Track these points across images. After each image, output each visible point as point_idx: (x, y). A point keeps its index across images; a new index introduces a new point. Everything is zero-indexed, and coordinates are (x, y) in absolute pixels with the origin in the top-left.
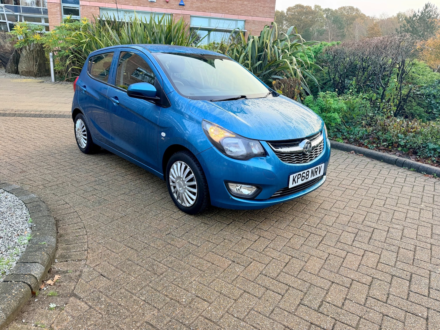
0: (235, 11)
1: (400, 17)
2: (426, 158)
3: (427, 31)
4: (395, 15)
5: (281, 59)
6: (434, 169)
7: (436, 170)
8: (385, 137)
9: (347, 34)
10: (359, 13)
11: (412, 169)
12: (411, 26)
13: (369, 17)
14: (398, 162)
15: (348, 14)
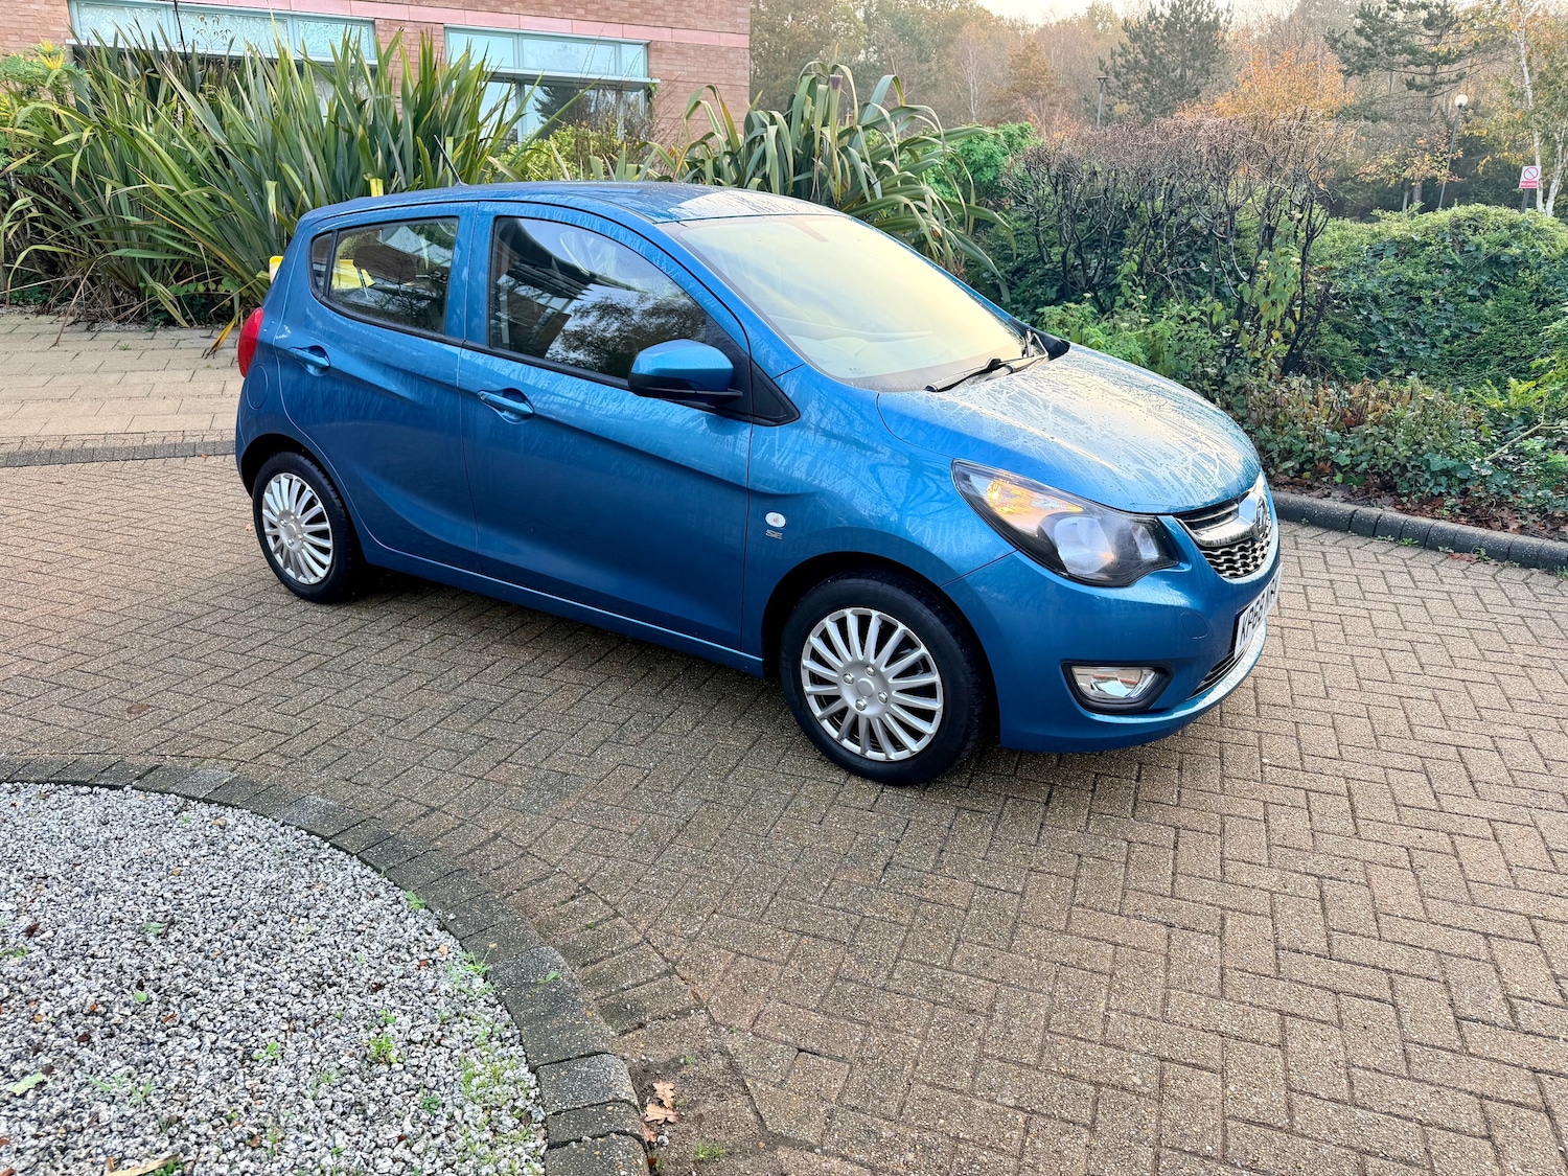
0: (607, 9)
1: (1097, 18)
2: (1431, 503)
3: (1193, 68)
4: (1083, 12)
5: (879, 196)
6: (1474, 535)
7: (1483, 538)
8: (1284, 442)
9: (941, 78)
10: (971, 5)
11: (1406, 541)
12: (1144, 52)
13: (1001, 18)
14: (1359, 521)
15: (934, 9)
